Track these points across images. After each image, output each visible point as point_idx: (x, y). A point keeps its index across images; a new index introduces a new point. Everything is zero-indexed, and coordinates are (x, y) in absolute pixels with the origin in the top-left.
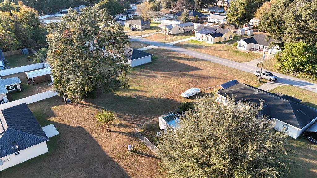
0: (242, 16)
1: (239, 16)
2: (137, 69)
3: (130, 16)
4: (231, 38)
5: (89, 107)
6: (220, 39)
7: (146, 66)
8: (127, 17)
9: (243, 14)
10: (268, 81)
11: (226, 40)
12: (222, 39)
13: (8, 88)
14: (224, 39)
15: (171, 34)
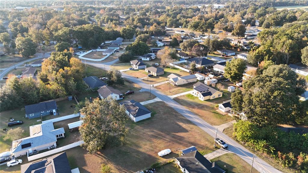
0: (234, 76)
1: (232, 75)
2: (138, 123)
3: (153, 57)
4: (220, 96)
5: (102, 157)
6: (210, 97)
7: (146, 121)
8: (150, 58)
9: (235, 74)
10: (221, 148)
11: (215, 98)
12: (211, 97)
13: (57, 136)
14: (213, 97)
15: (176, 85)
